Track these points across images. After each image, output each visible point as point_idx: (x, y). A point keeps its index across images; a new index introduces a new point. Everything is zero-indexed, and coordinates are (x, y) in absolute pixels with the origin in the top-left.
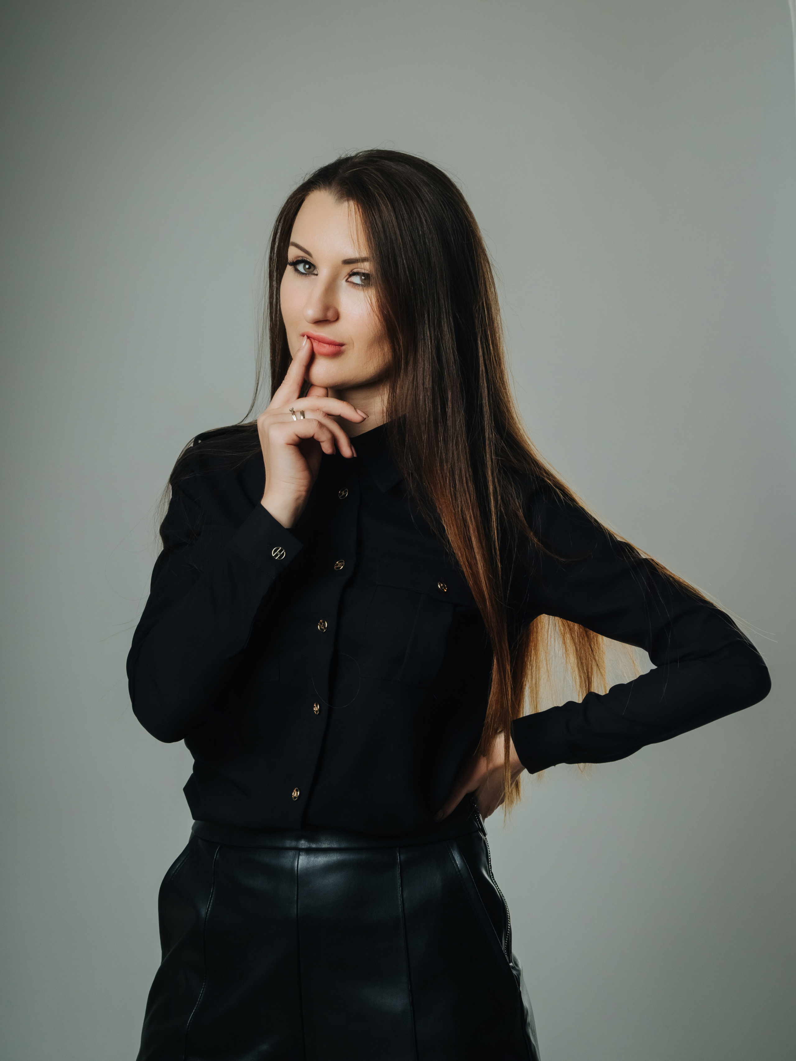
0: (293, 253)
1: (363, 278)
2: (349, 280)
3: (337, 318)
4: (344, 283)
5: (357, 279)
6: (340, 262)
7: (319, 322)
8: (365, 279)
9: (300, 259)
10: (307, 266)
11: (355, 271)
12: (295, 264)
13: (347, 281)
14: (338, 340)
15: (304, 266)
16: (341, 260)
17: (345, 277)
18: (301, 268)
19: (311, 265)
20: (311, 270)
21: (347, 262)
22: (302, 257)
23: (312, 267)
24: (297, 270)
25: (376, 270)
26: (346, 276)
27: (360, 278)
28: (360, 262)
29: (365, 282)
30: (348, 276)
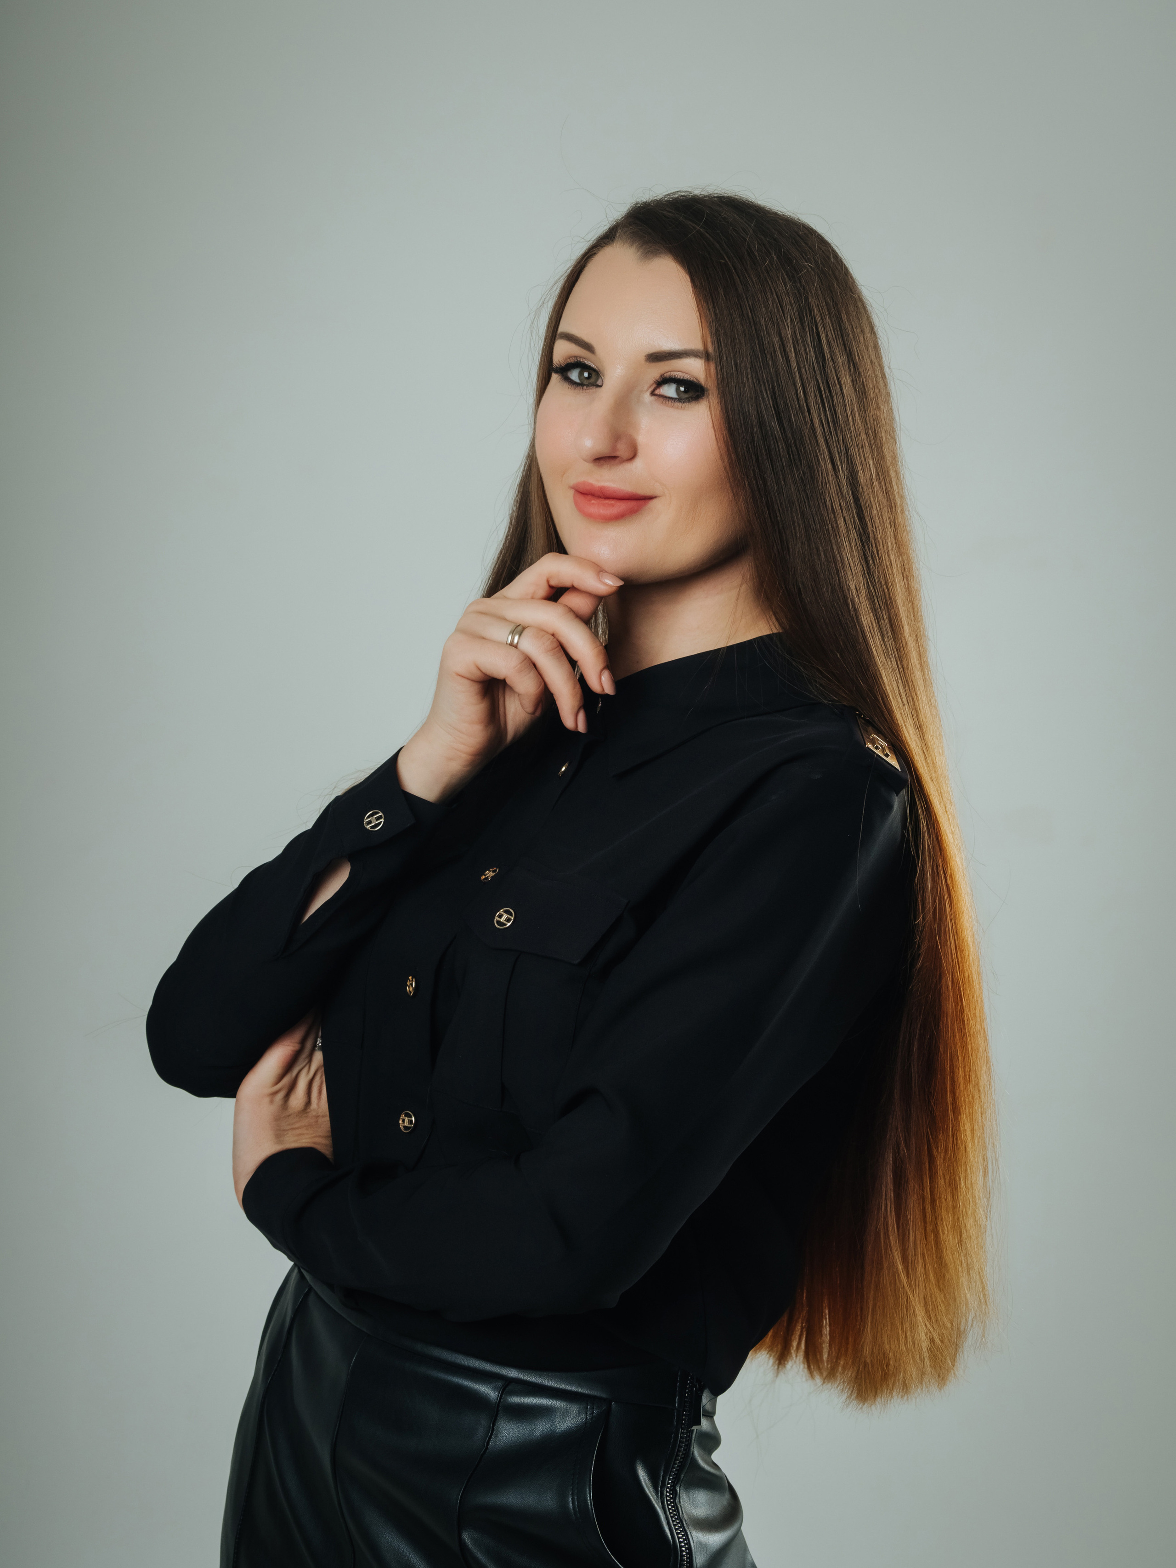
0: (561, 351)
1: (683, 388)
2: (657, 392)
3: (633, 454)
4: (647, 397)
5: (670, 390)
6: (642, 358)
7: (603, 460)
8: (685, 392)
9: (572, 360)
10: (586, 374)
11: (671, 374)
12: (566, 372)
13: (653, 394)
15: (581, 374)
16: (644, 355)
17: (650, 387)
18: (574, 375)
19: (591, 372)
20: (592, 380)
21: (656, 357)
22: (576, 357)
23: (594, 374)
24: (567, 379)
26: (652, 385)
27: (678, 390)
28: (678, 358)
29: (686, 396)
30: (654, 386)
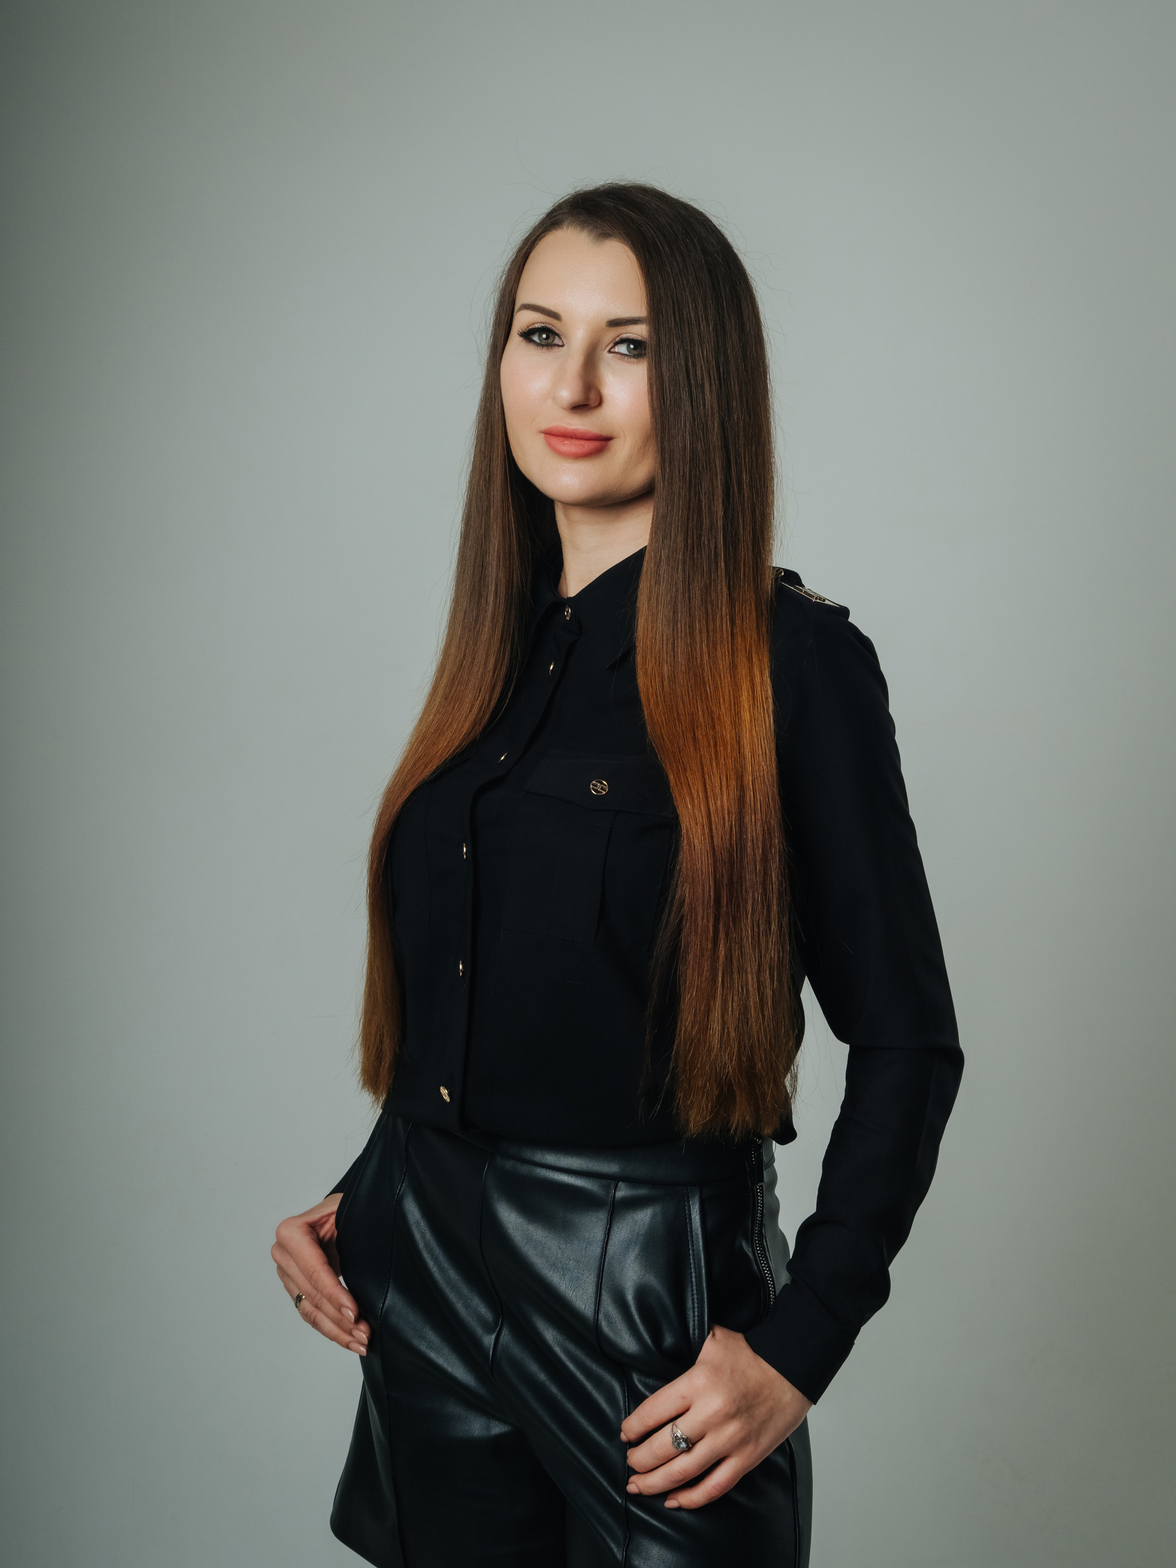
0: (523, 319)
1: (632, 346)
2: (614, 349)
3: (600, 402)
4: (607, 353)
5: (623, 349)
6: (604, 323)
7: (578, 408)
8: (635, 349)
9: (533, 327)
10: (544, 336)
11: (624, 336)
12: (527, 335)
13: (611, 350)
14: (605, 433)
16: (606, 321)
17: (609, 345)
18: (536, 338)
19: (550, 334)
20: (550, 341)
21: (615, 323)
22: (541, 323)
24: (529, 342)
25: (650, 336)
26: (611, 343)
27: (628, 347)
28: (633, 324)
29: (635, 352)
30: (612, 345)
